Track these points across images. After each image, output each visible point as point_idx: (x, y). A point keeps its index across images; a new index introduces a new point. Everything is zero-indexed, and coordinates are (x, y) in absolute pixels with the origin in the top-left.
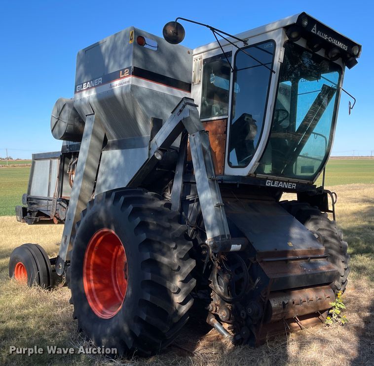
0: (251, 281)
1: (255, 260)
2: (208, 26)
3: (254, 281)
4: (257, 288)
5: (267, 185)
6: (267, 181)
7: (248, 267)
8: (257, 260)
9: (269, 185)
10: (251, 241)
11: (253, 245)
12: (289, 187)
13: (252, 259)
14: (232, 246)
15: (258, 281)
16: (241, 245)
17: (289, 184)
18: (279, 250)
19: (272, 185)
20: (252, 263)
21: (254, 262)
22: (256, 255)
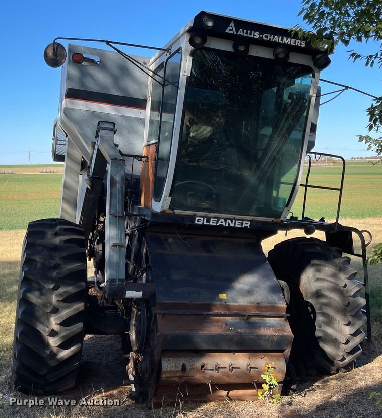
2: (103, 41)
5: (196, 222)
6: (197, 218)
9: (201, 222)
12: (237, 226)
14: (127, 292)
16: (141, 292)
17: (237, 221)
19: (205, 223)
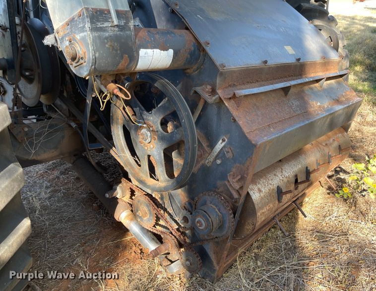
0: (205, 145)
1: (213, 92)
3: (212, 146)
4: (219, 162)
7: (193, 113)
8: (219, 92)
10: (202, 41)
11: (208, 49)
13: (204, 91)
14: (142, 52)
15: (220, 145)
16: (171, 52)
18: (272, 62)
20: (206, 102)
21: (211, 100)
22: (218, 80)
